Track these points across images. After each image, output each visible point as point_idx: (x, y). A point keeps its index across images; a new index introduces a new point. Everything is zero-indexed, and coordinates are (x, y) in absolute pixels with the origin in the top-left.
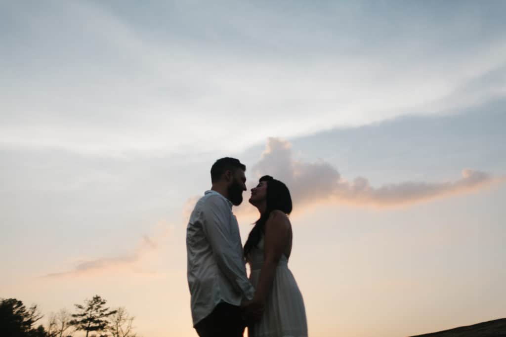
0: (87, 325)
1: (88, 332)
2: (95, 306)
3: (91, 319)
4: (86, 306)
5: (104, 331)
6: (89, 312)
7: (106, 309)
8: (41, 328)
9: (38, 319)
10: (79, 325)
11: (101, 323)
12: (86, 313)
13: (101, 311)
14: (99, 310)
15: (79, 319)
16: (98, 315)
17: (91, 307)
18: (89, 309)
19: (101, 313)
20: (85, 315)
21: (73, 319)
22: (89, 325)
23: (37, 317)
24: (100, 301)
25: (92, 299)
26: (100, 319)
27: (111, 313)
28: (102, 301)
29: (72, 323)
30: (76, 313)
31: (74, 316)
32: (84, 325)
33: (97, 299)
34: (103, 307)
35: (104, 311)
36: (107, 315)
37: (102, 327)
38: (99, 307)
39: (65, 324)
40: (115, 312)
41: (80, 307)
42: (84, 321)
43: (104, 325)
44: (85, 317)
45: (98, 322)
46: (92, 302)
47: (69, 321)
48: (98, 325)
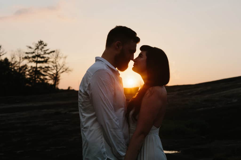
0: (36, 59)
1: (37, 64)
2: (40, 47)
3: (38, 56)
4: (34, 47)
5: (47, 64)
6: (36, 51)
7: (48, 50)
8: (6, 60)
9: (3, 54)
10: (31, 59)
11: (45, 59)
12: (34, 51)
13: (44, 51)
14: (43, 50)
15: (30, 55)
16: (42, 53)
17: (38, 48)
18: (36, 49)
19: (44, 52)
20: (34, 53)
21: (26, 55)
22: (37, 59)
23: (3, 53)
24: (43, 44)
25: (37, 43)
26: (44, 56)
27: (51, 52)
28: (45, 44)
29: (26, 58)
30: (28, 52)
31: (27, 53)
32: (34, 59)
33: (41, 43)
34: (46, 48)
35: (47, 50)
36: (49, 53)
37: (46, 61)
38: (43, 48)
39: (21, 59)
40: (54, 52)
41: (30, 48)
42: (34, 57)
43: (47, 60)
44: (34, 54)
45: (43, 57)
46: (38, 44)
47: (24, 57)
48: (43, 60)
